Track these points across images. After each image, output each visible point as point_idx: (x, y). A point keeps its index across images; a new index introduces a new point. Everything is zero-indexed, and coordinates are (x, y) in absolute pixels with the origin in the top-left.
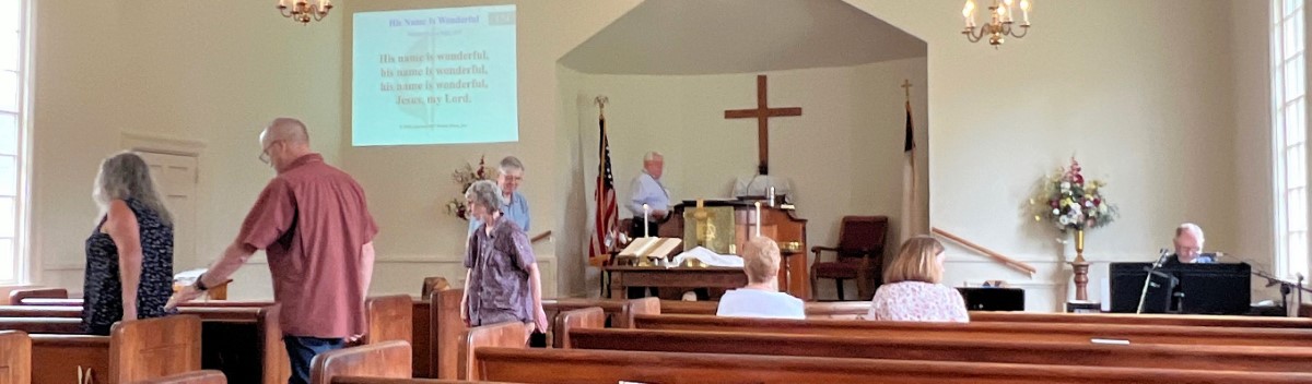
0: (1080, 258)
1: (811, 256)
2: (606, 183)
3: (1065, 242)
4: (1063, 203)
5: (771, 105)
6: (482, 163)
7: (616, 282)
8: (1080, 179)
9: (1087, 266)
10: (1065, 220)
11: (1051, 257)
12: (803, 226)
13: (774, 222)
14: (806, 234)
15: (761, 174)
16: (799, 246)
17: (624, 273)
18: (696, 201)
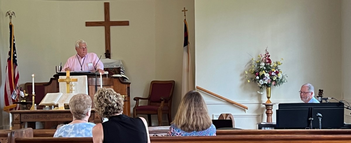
0: (269, 101)
1: (133, 103)
3: (262, 93)
4: (261, 74)
5: (112, 20)
7: (17, 119)
8: (270, 61)
9: (272, 105)
10: (261, 82)
11: (255, 101)
12: (128, 86)
13: (112, 84)
14: (129, 91)
15: (106, 58)
16: (125, 97)
17: (21, 114)
18: (66, 73)
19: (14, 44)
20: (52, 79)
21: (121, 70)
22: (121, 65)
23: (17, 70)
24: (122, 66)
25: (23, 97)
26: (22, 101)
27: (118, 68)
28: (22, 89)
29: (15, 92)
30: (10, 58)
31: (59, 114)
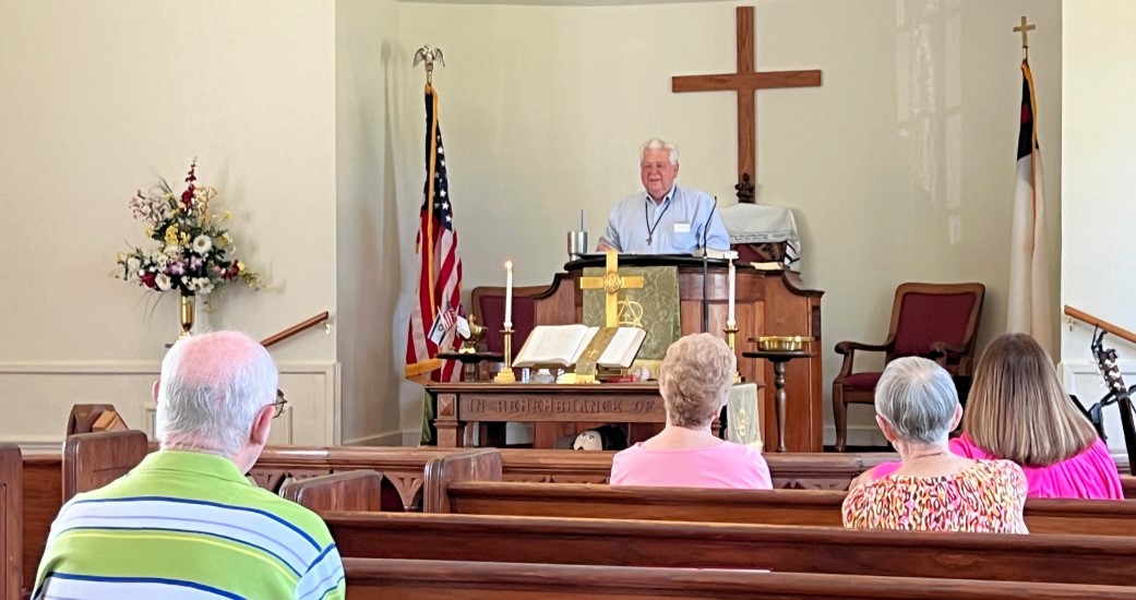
1: (833, 364)
2: (437, 217)
5: (760, 68)
6: (193, 178)
7: (447, 413)
12: (815, 304)
13: (758, 295)
14: (820, 320)
15: (741, 201)
16: (804, 343)
17: (461, 396)
18: (605, 256)
19: (440, 157)
20: (559, 278)
21: (789, 250)
22: (791, 234)
24: (793, 238)
25: (467, 336)
26: (462, 351)
27: (780, 244)
28: (462, 310)
29: (443, 321)
30: (427, 202)
31: (582, 399)
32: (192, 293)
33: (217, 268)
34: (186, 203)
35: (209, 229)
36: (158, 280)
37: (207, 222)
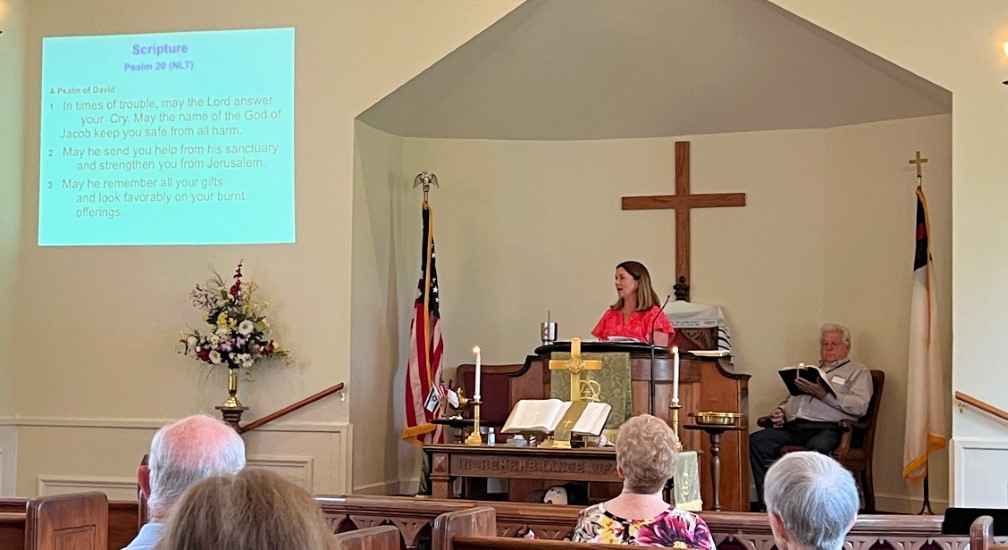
2: (431, 309)
5: (695, 190)
6: (239, 275)
7: (440, 469)
12: (744, 386)
14: (747, 399)
15: (678, 299)
16: (736, 418)
17: (452, 456)
18: (570, 343)
19: (433, 260)
20: (530, 359)
21: (721, 334)
22: (720, 321)
23: (439, 329)
24: (723, 324)
26: (451, 418)
27: (712, 329)
28: (453, 385)
29: (436, 393)
30: (423, 296)
31: (552, 460)
32: (236, 366)
33: (257, 346)
34: (234, 295)
35: (251, 315)
36: (211, 356)
37: (249, 310)
